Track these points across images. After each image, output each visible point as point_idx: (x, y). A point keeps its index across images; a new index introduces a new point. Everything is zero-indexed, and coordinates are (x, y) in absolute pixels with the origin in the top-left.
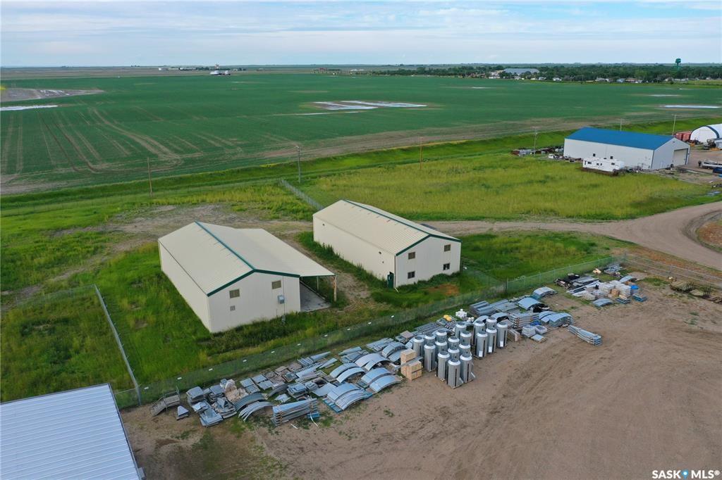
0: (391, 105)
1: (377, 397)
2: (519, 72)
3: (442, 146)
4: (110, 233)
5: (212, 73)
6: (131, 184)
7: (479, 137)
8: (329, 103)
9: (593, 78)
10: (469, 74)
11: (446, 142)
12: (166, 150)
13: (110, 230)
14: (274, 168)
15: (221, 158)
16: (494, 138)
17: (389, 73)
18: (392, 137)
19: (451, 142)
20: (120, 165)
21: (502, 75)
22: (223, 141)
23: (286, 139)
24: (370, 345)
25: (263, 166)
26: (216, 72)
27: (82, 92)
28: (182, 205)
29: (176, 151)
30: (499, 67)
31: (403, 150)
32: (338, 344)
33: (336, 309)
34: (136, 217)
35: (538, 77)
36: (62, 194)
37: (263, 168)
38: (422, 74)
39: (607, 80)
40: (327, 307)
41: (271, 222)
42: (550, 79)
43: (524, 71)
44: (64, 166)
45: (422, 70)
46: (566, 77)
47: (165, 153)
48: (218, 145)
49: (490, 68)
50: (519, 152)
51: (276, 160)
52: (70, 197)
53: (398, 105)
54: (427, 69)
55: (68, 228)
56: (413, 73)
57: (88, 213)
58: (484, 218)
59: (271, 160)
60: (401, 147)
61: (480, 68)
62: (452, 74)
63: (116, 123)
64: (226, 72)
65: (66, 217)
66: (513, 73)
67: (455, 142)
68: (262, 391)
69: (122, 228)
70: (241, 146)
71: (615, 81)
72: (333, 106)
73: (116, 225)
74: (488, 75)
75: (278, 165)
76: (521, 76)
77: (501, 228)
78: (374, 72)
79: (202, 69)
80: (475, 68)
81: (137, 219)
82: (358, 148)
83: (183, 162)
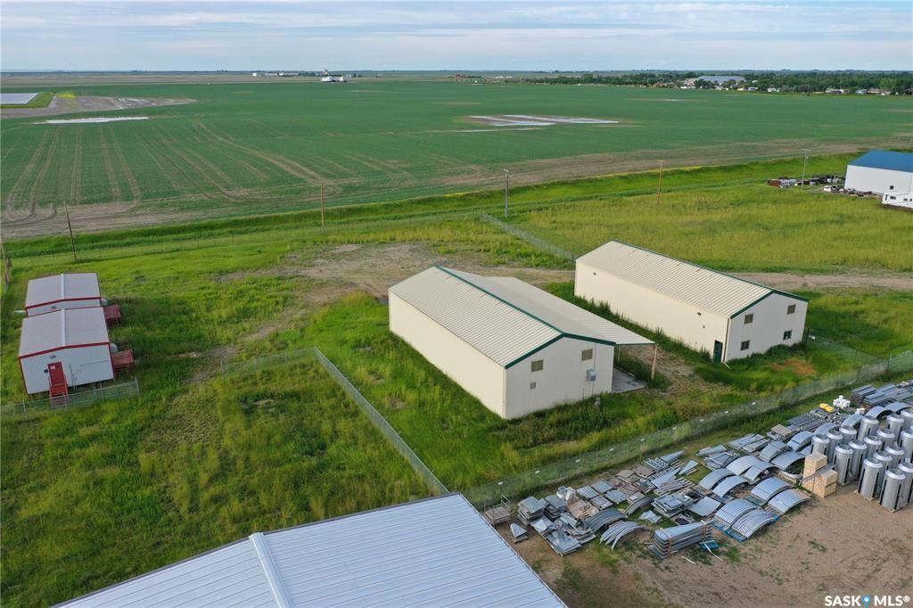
0: (571, 121)
1: (785, 520)
2: (721, 80)
3: (672, 174)
4: (291, 278)
5: (324, 79)
6: (288, 216)
7: (715, 162)
8: (490, 118)
9: (822, 88)
10: (653, 83)
11: (675, 169)
12: (312, 173)
13: (289, 275)
14: (462, 199)
15: (388, 185)
16: (736, 163)
17: (547, 81)
18: (600, 161)
19: (682, 168)
20: (262, 192)
21: (698, 84)
22: (382, 163)
23: (461, 162)
24: (735, 443)
25: (448, 195)
26: (328, 79)
27: (171, 102)
28: (367, 244)
29: (327, 176)
30: (691, 75)
31: (622, 178)
32: (687, 440)
33: (656, 391)
34: (315, 258)
35: (747, 87)
36: (205, 227)
37: (449, 198)
38: (590, 82)
39: (842, 91)
40: (642, 386)
41: (499, 268)
42: (763, 89)
43: (727, 79)
44: (193, 192)
45: (589, 78)
46: (785, 87)
47: (313, 177)
48: (376, 168)
49: (678, 76)
50: (780, 183)
51: (462, 188)
52: (217, 231)
53: (580, 121)
54: (595, 76)
55: (234, 271)
56: (578, 81)
57: (250, 252)
58: (785, 269)
59: (456, 188)
60: (618, 174)
61: (664, 76)
62: (631, 83)
63: (233, 139)
64: (341, 79)
65: (224, 257)
66: (713, 81)
67: (687, 169)
68: (614, 505)
69: (303, 272)
70: (409, 170)
71: (853, 92)
72: (498, 122)
73: (295, 269)
74: (680, 85)
75: (467, 195)
76: (724, 86)
77: (818, 284)
78: (528, 80)
79: (306, 74)
80: (657, 75)
81: (319, 261)
82: (563, 174)
83: (341, 189)
